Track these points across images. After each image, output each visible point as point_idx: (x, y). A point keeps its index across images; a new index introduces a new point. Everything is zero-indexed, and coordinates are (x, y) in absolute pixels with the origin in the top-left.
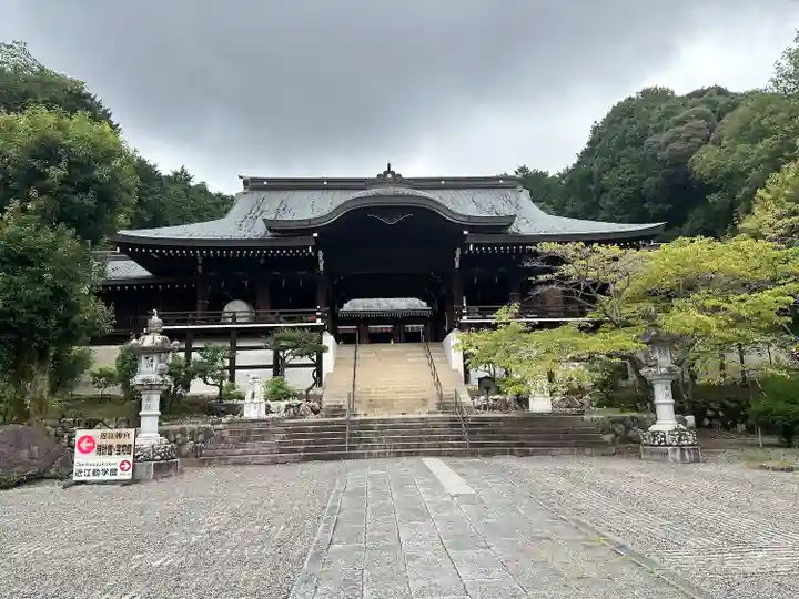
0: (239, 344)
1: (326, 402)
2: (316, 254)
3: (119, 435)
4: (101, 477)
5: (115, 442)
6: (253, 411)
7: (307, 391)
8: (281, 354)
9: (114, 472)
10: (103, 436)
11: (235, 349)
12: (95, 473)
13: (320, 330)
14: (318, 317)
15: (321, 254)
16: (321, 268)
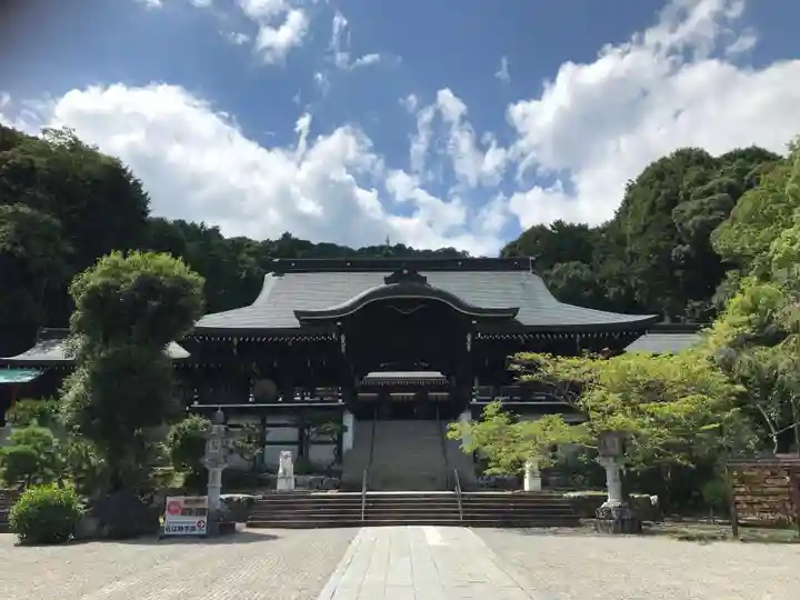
0: (269, 422)
1: (345, 477)
2: (339, 339)
3: (197, 501)
4: (184, 532)
5: (193, 507)
6: (284, 485)
7: (329, 467)
8: (306, 431)
9: (193, 528)
10: (186, 502)
11: (264, 425)
12: (181, 529)
13: (341, 410)
14: (340, 397)
15: (343, 338)
16: (343, 350)
